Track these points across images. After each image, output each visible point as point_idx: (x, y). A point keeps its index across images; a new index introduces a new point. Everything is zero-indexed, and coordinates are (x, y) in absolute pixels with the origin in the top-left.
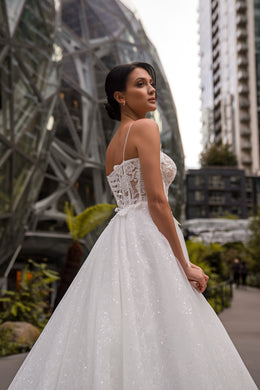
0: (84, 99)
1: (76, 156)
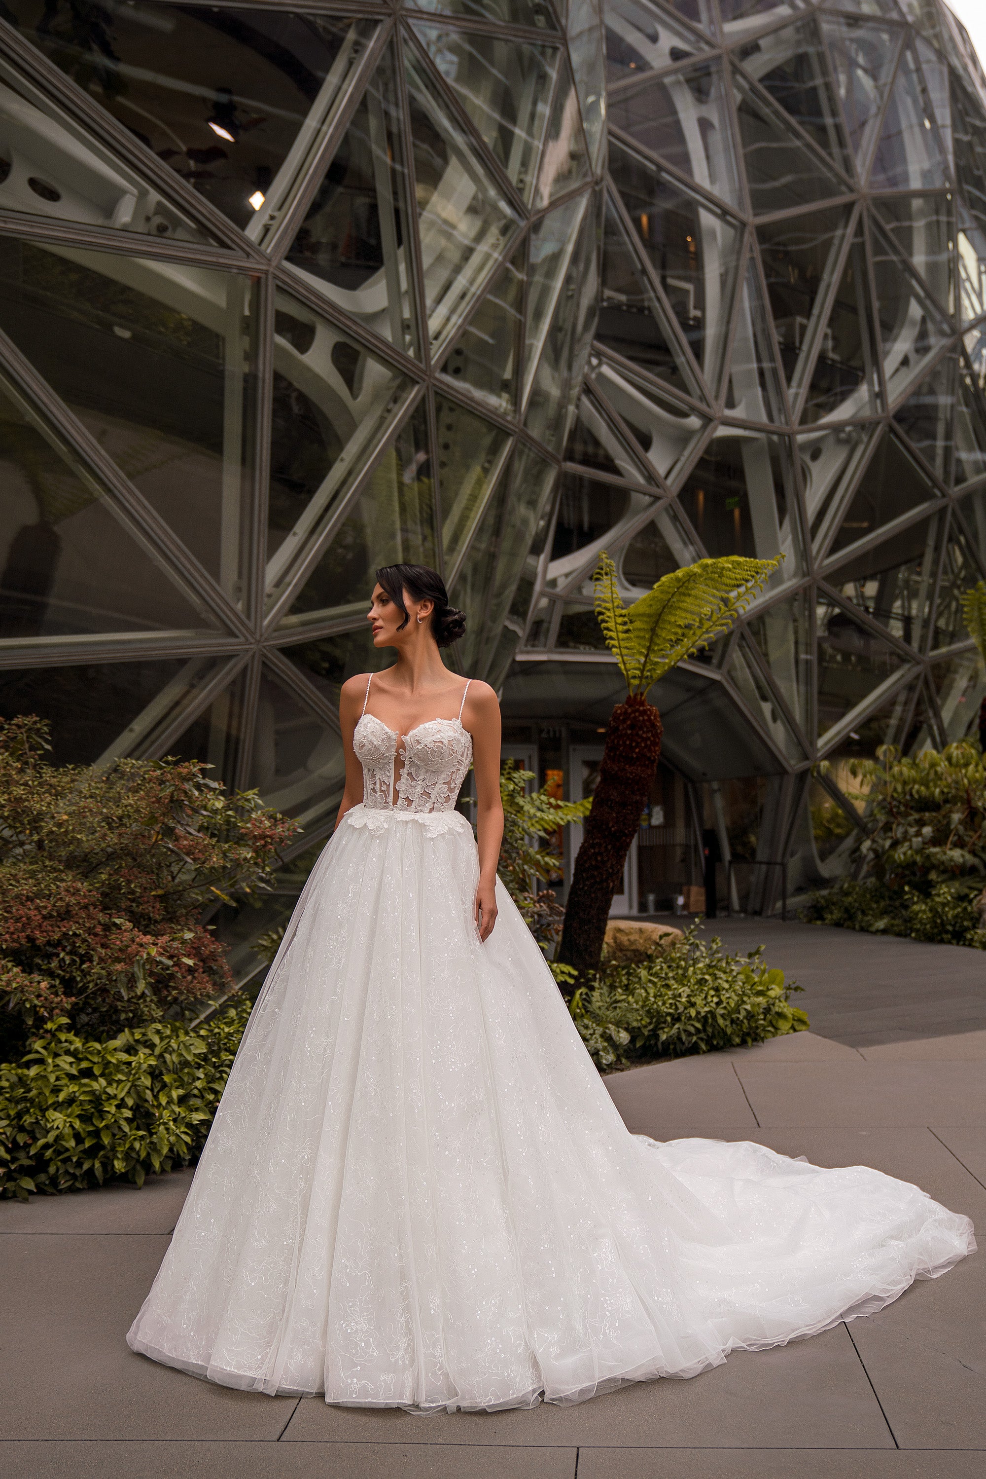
0: (707, 219)
1: (685, 408)
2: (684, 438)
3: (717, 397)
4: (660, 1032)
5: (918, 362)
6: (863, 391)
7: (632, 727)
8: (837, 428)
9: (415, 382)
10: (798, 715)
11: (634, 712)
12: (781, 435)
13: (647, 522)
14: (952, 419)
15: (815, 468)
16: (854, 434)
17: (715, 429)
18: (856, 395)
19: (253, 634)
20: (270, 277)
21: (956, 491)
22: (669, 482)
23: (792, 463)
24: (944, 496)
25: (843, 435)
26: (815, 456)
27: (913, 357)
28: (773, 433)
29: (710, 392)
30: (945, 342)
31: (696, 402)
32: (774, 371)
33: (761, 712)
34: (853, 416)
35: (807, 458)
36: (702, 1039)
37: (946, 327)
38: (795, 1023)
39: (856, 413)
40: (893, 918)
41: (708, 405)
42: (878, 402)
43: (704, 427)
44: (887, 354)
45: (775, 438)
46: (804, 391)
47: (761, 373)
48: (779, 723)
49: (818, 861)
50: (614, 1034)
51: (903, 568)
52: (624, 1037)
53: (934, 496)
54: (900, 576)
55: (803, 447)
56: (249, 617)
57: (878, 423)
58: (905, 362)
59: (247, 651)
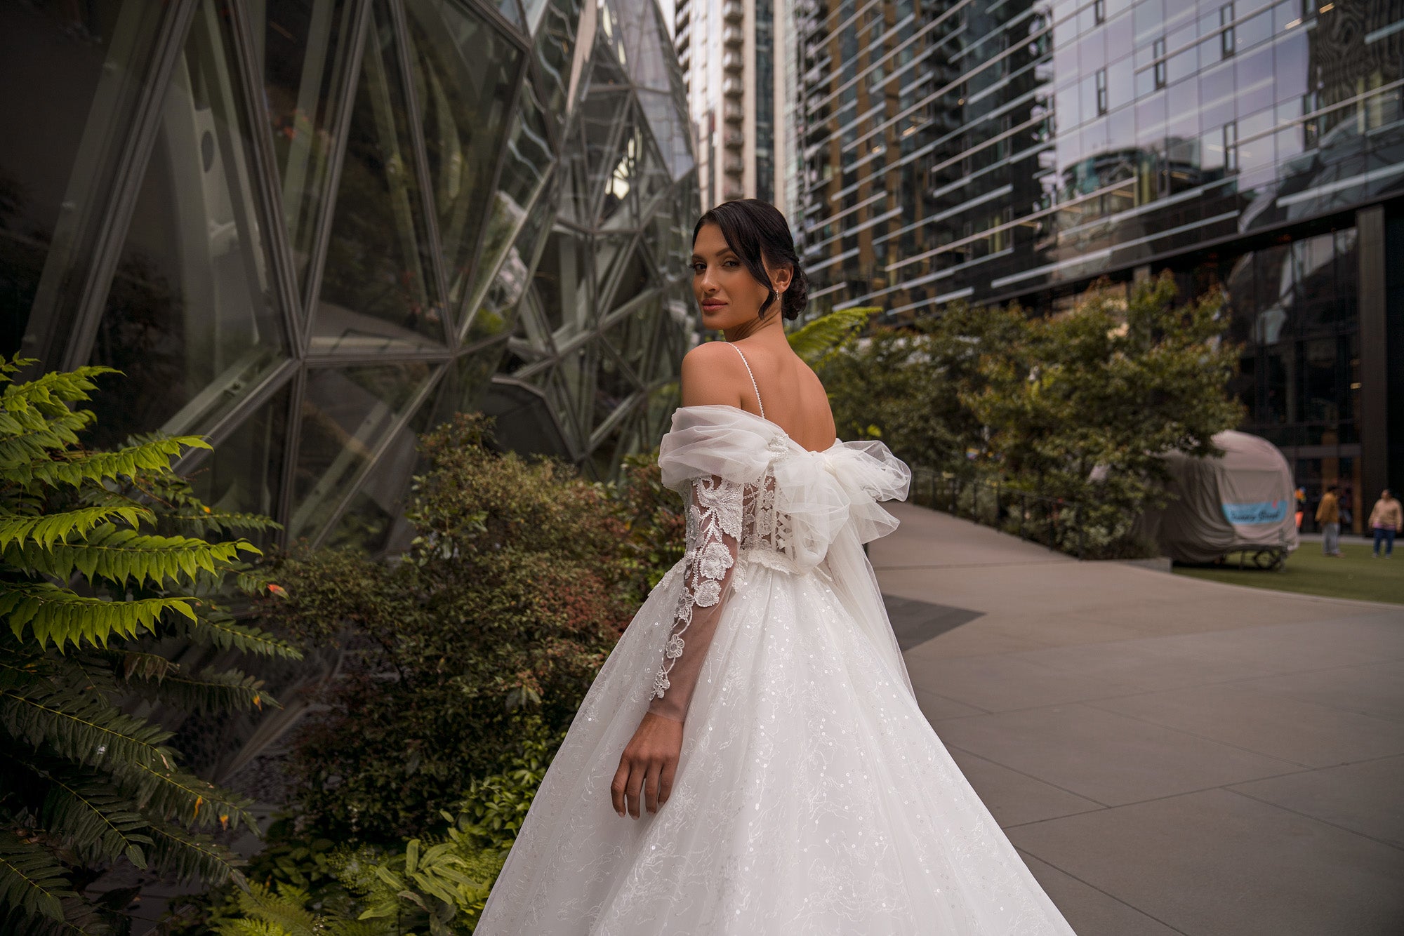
5: (650, 199)
6: (626, 213)
8: (611, 233)
10: (581, 420)
12: (586, 234)
15: (599, 258)
16: (620, 242)
17: (553, 226)
18: (620, 215)
23: (588, 254)
24: (662, 286)
26: (599, 250)
27: (646, 197)
28: (580, 231)
34: (619, 227)
35: (594, 251)
39: (621, 225)
42: (635, 220)
46: (600, 208)
53: (655, 286)
57: (634, 235)
58: (643, 198)
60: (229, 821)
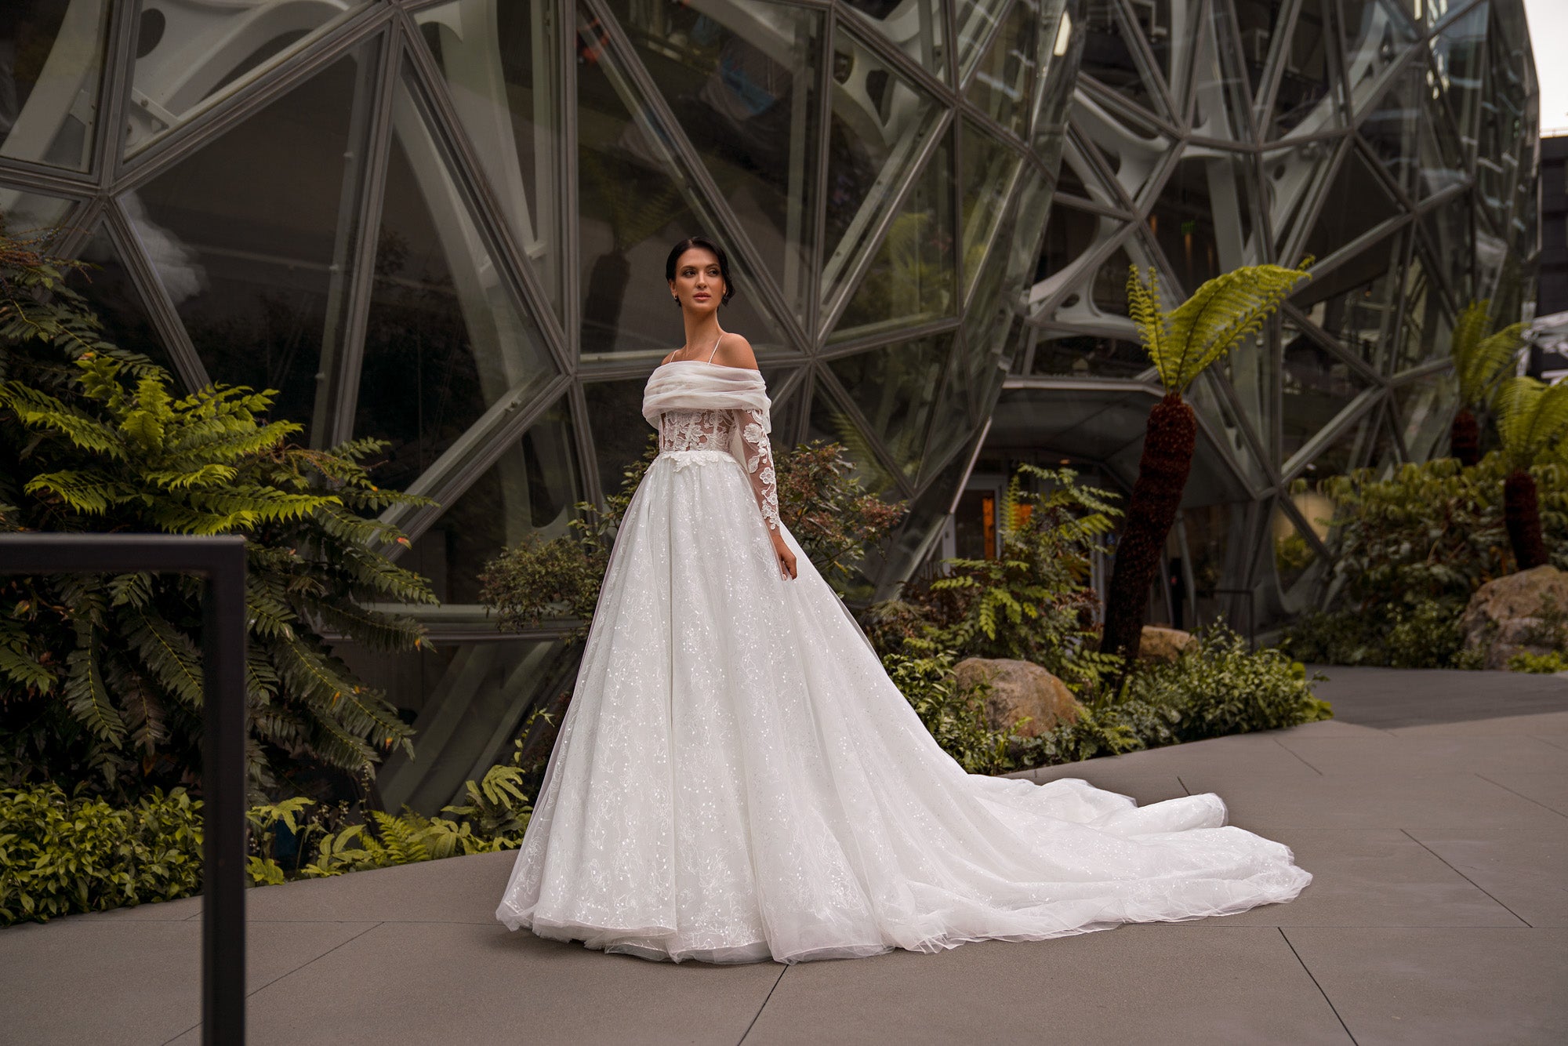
1: (1152, 128)
2: (1150, 160)
3: (1184, 116)
4: (1205, 714)
5: (1383, 71)
6: (1328, 105)
7: (1170, 424)
8: (1301, 144)
9: (945, 107)
10: (1263, 441)
11: (1172, 410)
12: (1246, 153)
13: (1117, 246)
14: (1417, 132)
15: (1279, 186)
16: (1318, 151)
17: (1182, 150)
18: (1319, 110)
19: (810, 347)
20: (833, 10)
21: (1420, 206)
22: (1138, 204)
23: (1258, 183)
24: (1408, 211)
25: (1306, 152)
26: (1279, 173)
27: (1376, 69)
28: (1239, 151)
29: (1177, 113)
30: (1410, 48)
31: (1163, 122)
32: (1240, 88)
33: (1225, 436)
34: (1317, 131)
35: (1271, 176)
36: (1243, 719)
37: (1412, 34)
38: (1321, 714)
39: (1320, 127)
40: (1370, 647)
41: (1176, 125)
42: (1343, 115)
43: (1172, 148)
44: (1351, 63)
45: (1240, 157)
46: (1269, 108)
47: (1227, 90)
48: (1244, 450)
49: (1280, 592)
50: (1166, 713)
51: (1350, 295)
52: (1175, 716)
53: (1397, 212)
54: (1348, 302)
55: (1269, 164)
56: (807, 330)
57: (1342, 138)
58: (1369, 72)
59: (806, 363)
60: (392, 743)
